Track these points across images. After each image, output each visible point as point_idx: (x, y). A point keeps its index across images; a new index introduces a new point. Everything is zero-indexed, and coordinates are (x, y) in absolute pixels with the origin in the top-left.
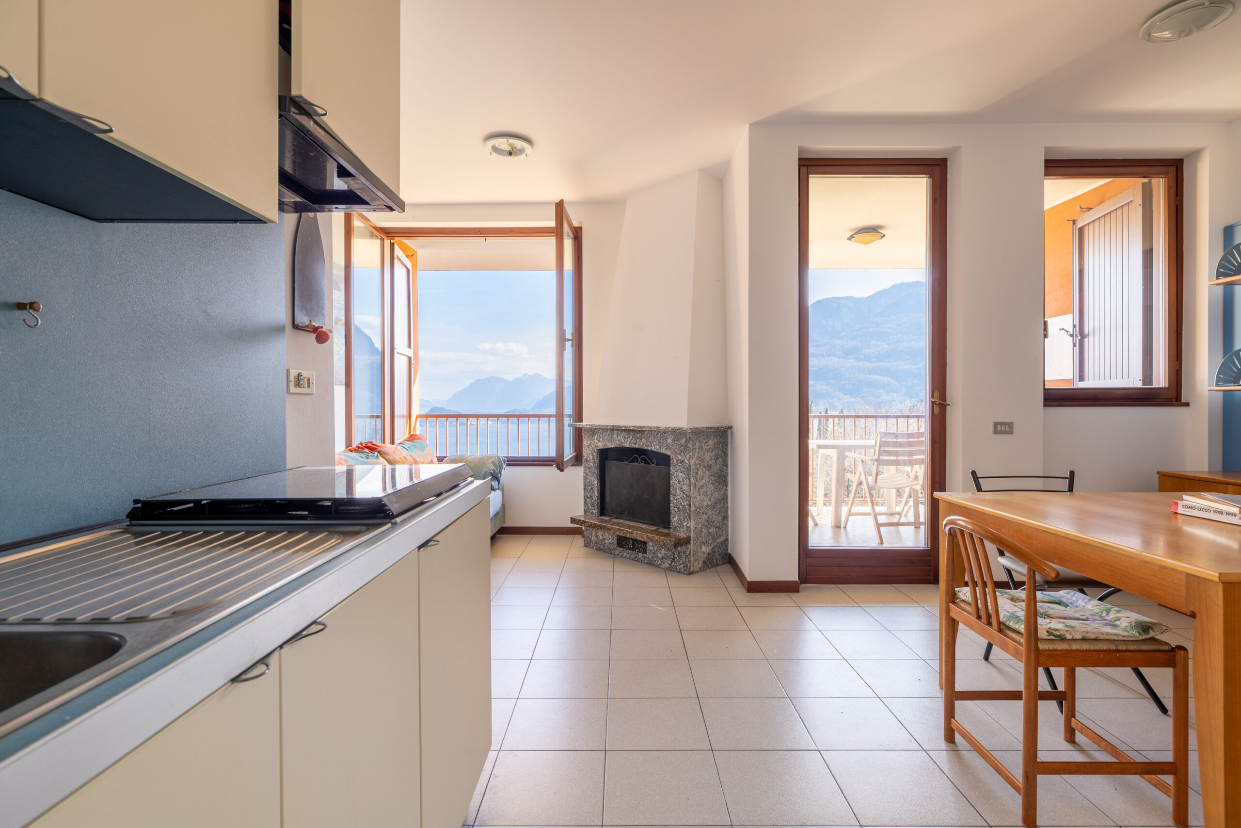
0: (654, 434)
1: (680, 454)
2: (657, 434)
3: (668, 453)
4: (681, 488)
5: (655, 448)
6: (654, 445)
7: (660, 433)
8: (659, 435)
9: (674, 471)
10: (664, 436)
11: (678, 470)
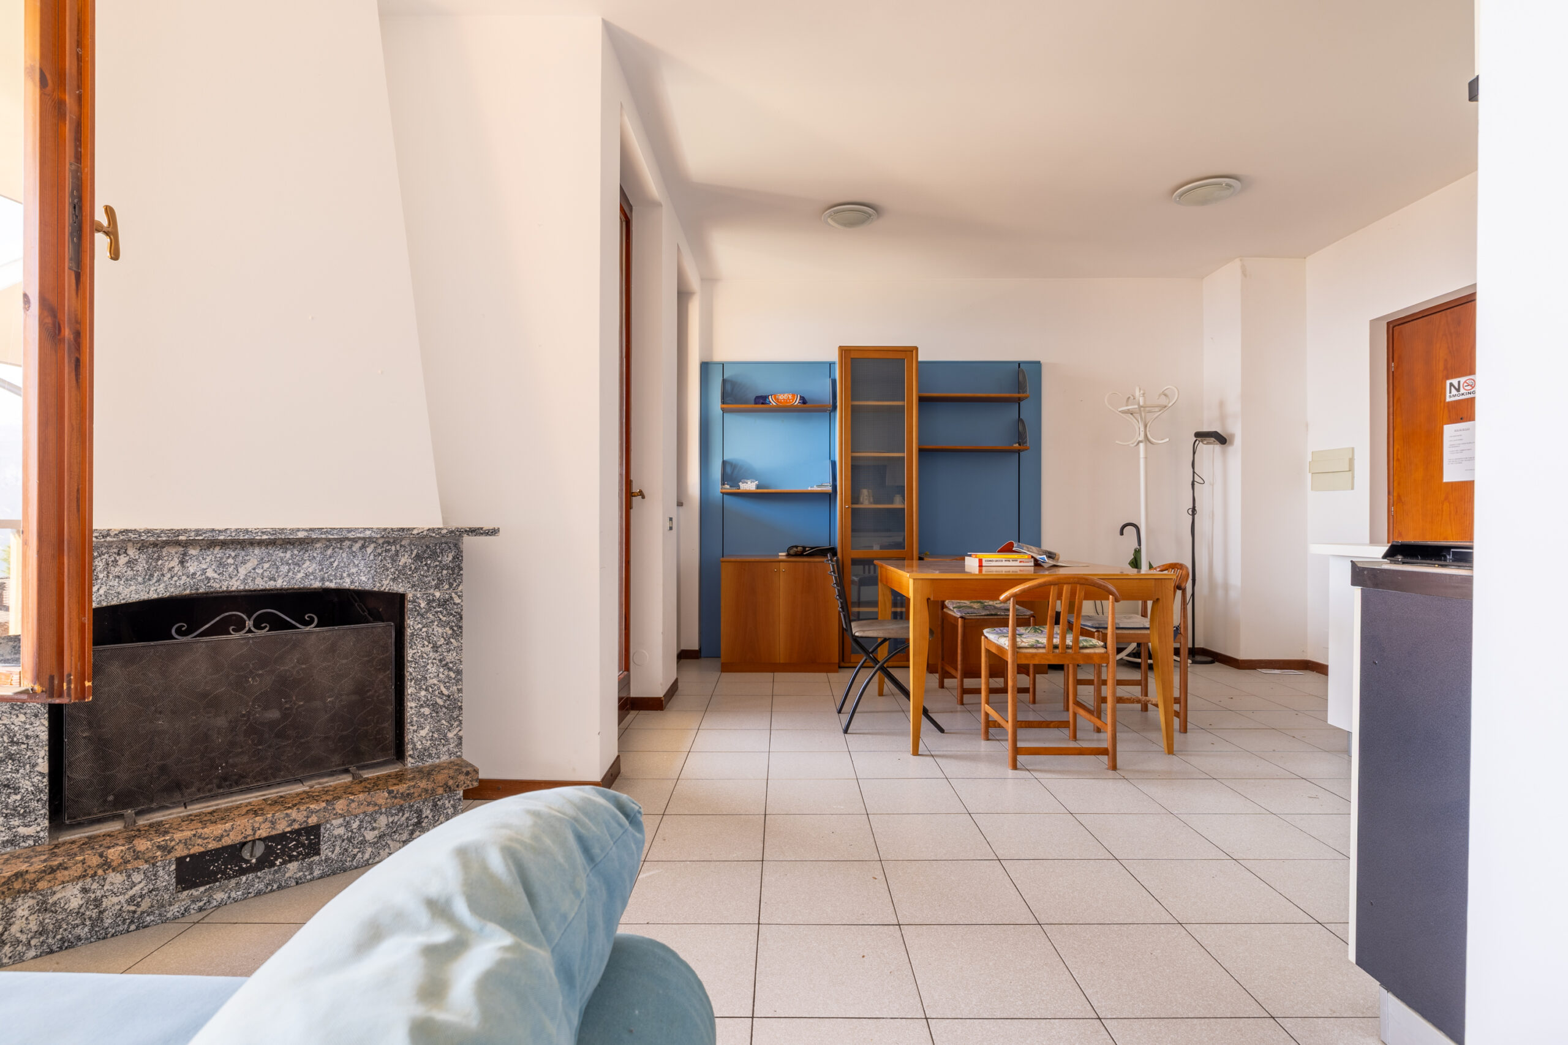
0: (350, 547)
1: (437, 587)
2: (363, 547)
3: (399, 588)
4: (440, 661)
5: (352, 582)
6: (349, 575)
7: (372, 546)
8: (369, 550)
9: (420, 626)
10: (386, 551)
11: (433, 622)
